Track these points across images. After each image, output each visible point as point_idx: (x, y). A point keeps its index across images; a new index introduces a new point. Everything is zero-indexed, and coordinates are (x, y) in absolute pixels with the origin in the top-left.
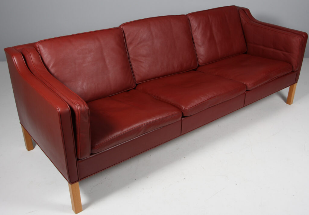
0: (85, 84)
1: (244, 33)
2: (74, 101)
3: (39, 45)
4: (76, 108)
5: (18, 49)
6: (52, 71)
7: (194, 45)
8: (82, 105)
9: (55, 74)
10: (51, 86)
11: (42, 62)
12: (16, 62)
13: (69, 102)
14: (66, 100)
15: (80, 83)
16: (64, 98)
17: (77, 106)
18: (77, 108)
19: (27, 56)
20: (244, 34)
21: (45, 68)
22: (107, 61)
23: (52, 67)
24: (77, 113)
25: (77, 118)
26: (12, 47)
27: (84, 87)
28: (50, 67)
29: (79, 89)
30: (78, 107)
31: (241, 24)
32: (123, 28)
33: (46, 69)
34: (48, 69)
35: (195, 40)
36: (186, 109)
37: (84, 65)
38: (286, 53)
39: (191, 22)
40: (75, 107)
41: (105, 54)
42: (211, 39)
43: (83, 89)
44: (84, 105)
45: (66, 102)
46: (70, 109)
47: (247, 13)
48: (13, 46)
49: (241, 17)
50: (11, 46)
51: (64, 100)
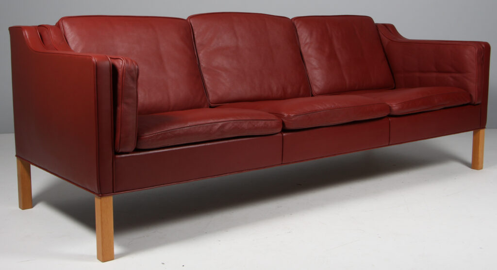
1: (387, 58)
3: (63, 22)
7: (305, 64)
19: (44, 33)
20: (387, 60)
24: (120, 71)
25: (120, 79)
30: (123, 63)
31: (382, 44)
32: (191, 22)
35: (305, 58)
36: (289, 116)
38: (457, 75)
39: (298, 30)
42: (332, 56)
46: (111, 62)
47: (390, 29)
49: (381, 34)
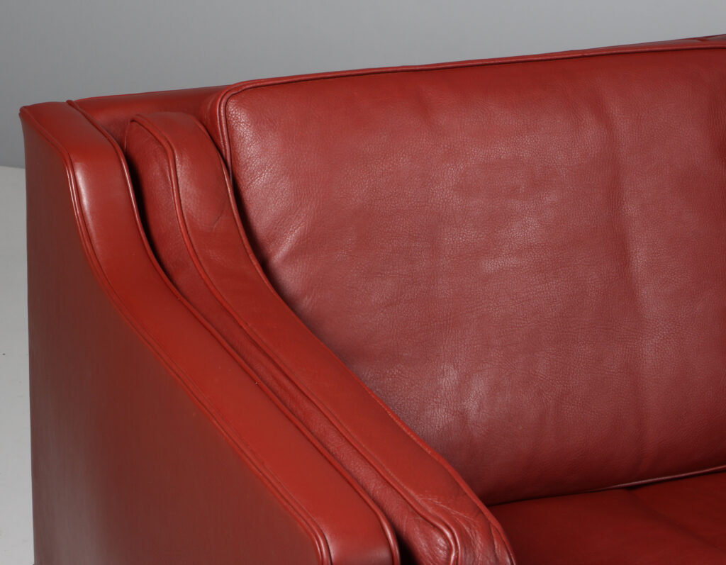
0: (479, 386)
2: (428, 504)
3: (231, 108)
4: (434, 555)
5: (101, 119)
6: (291, 277)
8: (479, 542)
9: (306, 303)
10: (285, 382)
11: (236, 214)
12: (85, 201)
13: (394, 507)
14: (374, 485)
15: (450, 378)
16: (361, 471)
17: (441, 541)
18: (442, 554)
19: (153, 173)
21: (251, 256)
22: (640, 258)
23: (292, 256)
26: (70, 103)
27: (472, 406)
28: (278, 256)
29: (438, 417)
30: (449, 550)
33: (255, 263)
34: (264, 263)
37: (489, 266)
40: (431, 544)
41: (631, 209)
43: (462, 416)
44: (489, 540)
45: (374, 500)
46: (397, 552)
48: (74, 99)
50: (62, 99)
51: (364, 488)
